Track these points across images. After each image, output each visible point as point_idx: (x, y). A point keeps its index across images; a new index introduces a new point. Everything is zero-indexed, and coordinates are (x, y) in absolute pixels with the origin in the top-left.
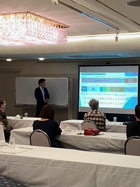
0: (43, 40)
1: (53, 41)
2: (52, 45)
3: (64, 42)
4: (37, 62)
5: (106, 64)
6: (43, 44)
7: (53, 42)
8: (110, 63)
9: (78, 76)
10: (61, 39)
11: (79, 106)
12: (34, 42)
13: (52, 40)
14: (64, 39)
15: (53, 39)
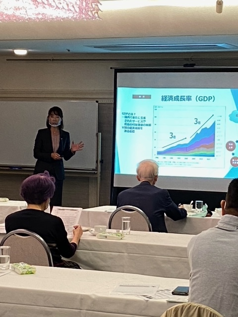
0: (44, 7)
1: (69, 10)
2: (63, 19)
3: (93, 12)
4: (7, 60)
5: (185, 66)
6: (40, 17)
7: (68, 12)
8: (194, 65)
9: (113, 97)
10: (86, 6)
11: (116, 172)
12: (17, 13)
13: (66, 7)
14: (94, 6)
15: (68, 5)
